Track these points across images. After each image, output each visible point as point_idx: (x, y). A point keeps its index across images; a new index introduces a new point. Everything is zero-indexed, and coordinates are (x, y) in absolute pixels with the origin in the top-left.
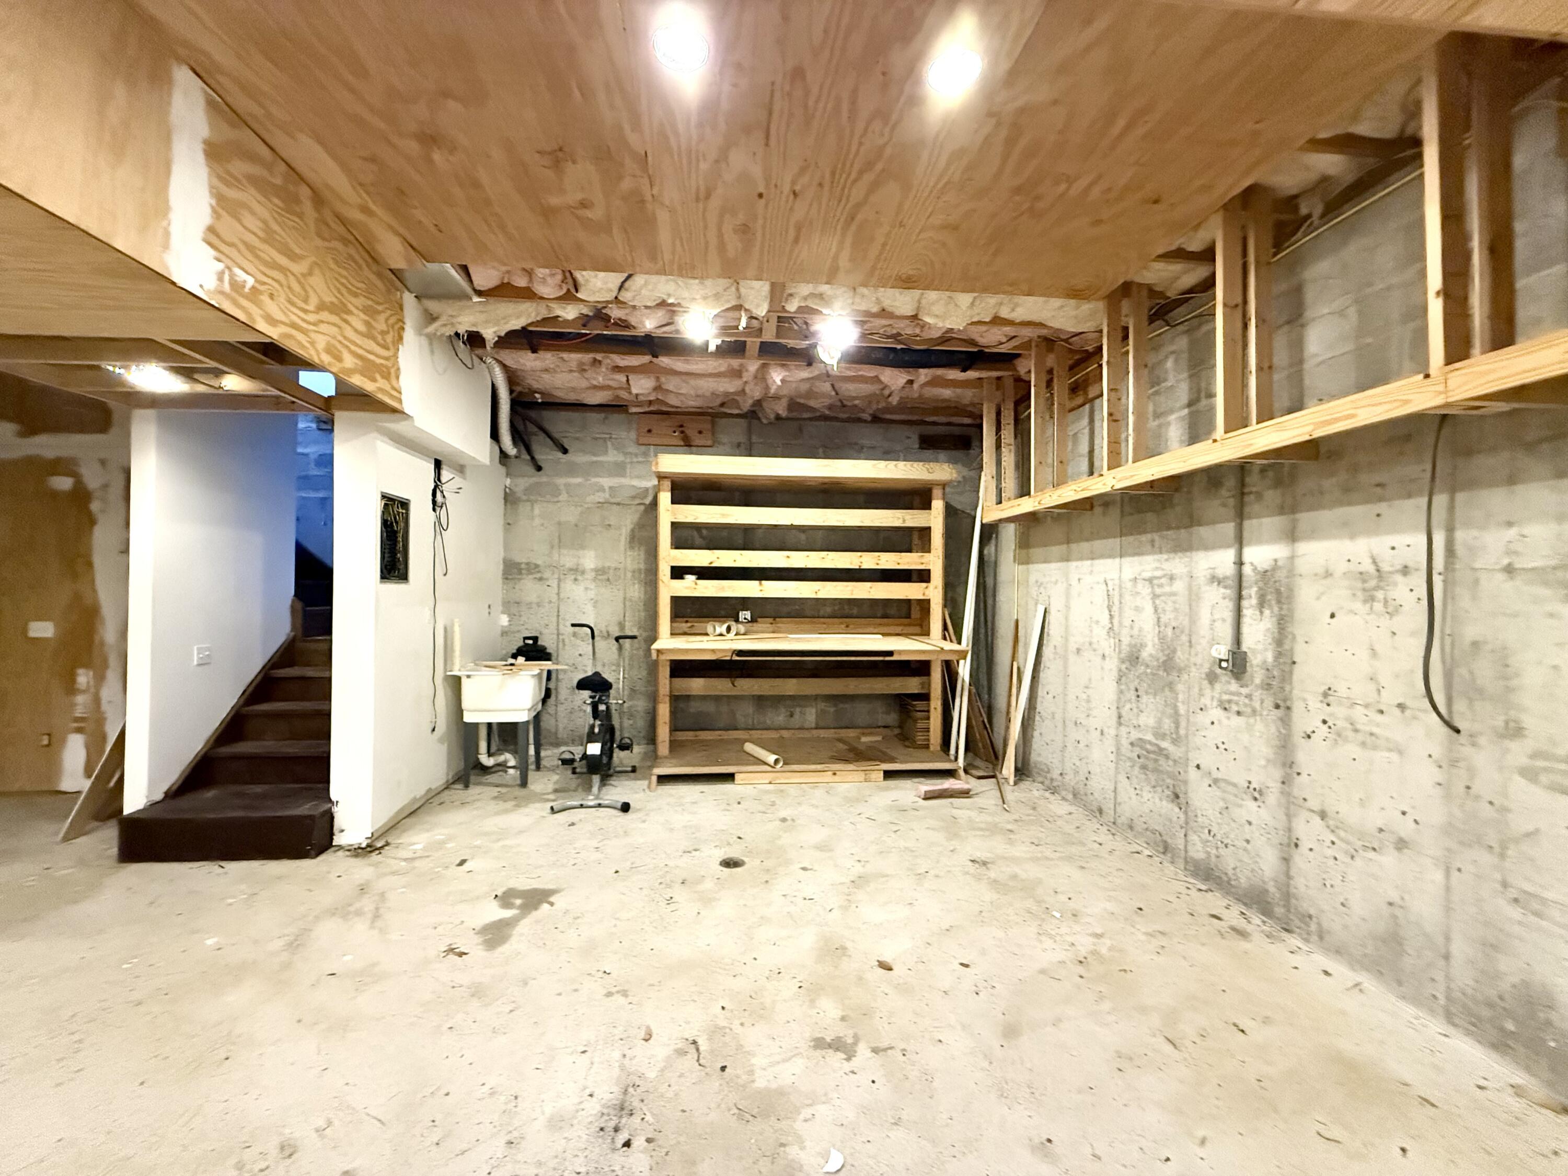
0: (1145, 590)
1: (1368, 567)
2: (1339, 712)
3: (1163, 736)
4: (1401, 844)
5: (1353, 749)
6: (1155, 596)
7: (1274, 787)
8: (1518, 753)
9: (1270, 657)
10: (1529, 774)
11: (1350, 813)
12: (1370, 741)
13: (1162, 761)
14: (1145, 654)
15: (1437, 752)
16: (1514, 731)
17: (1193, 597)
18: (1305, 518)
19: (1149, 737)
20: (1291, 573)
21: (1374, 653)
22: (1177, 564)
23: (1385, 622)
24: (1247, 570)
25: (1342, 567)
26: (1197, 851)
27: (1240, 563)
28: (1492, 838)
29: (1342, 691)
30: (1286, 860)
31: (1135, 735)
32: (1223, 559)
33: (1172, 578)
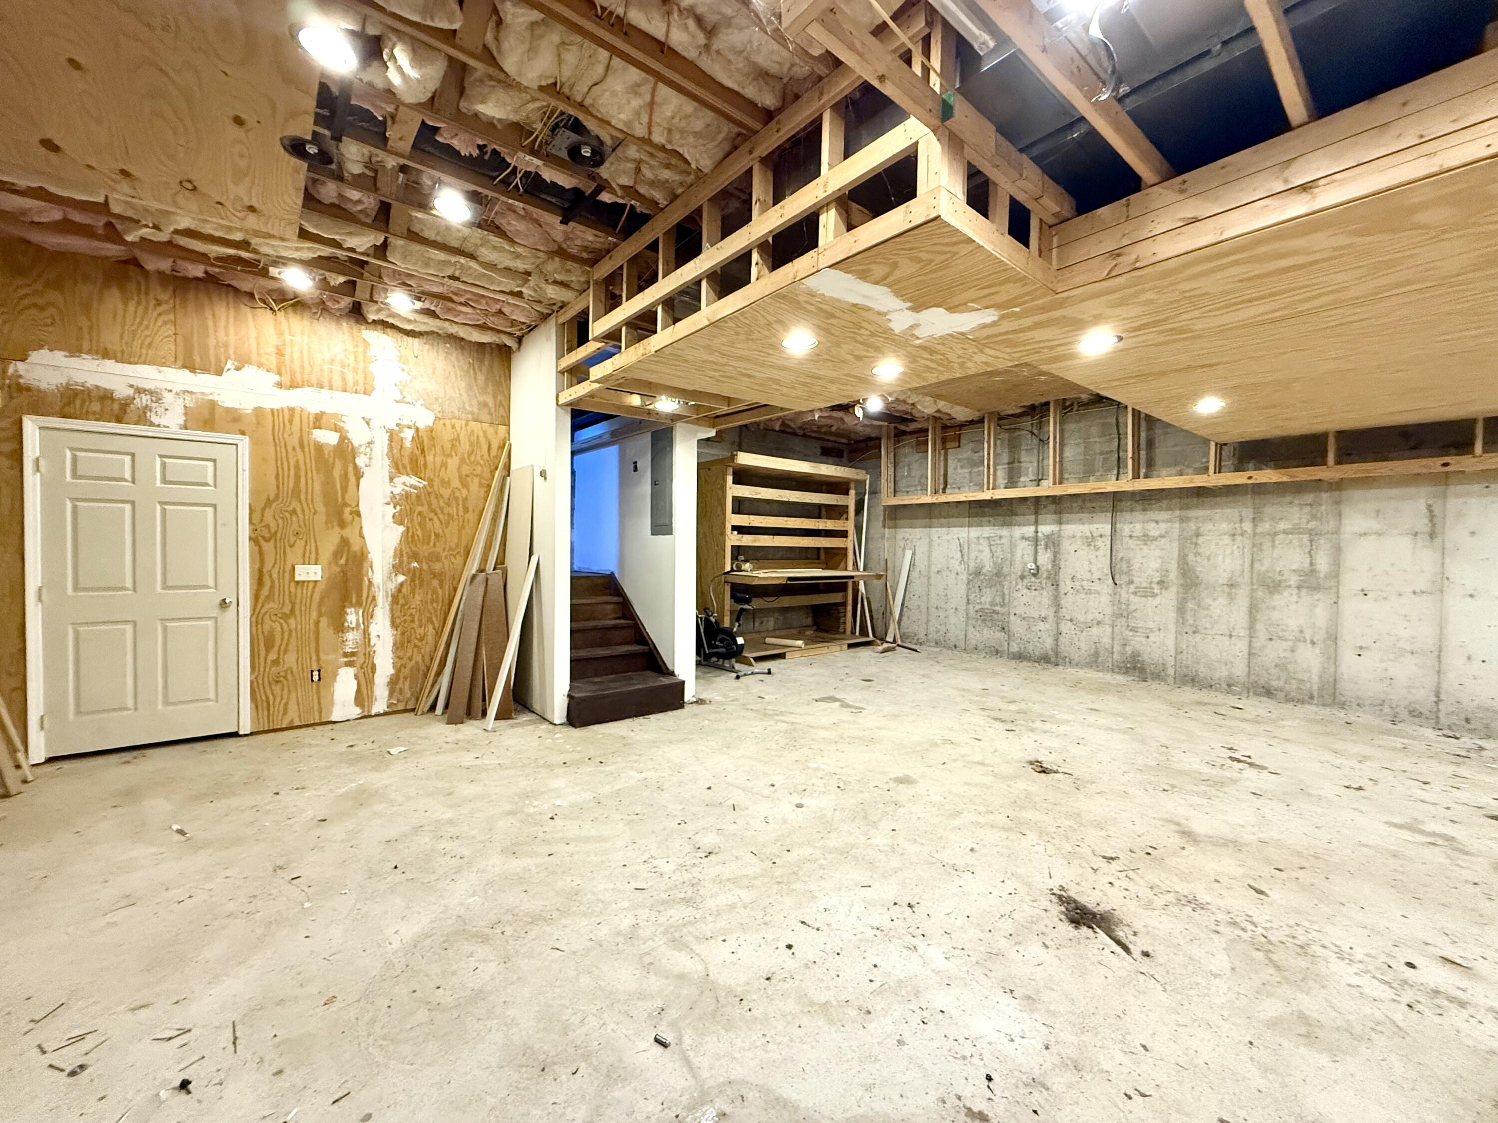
0: (986, 543)
1: (1089, 534)
2: (1077, 584)
3: (996, 605)
4: (1099, 623)
5: (1083, 596)
6: (990, 545)
7: (1051, 615)
8: (1132, 589)
9: (1050, 567)
10: (1135, 593)
11: (1081, 618)
12: (1089, 592)
13: (995, 616)
14: (984, 571)
15: (1110, 592)
16: (1131, 582)
17: (1012, 545)
18: (1065, 516)
19: (987, 606)
20: (1059, 536)
21: (1090, 563)
22: (1004, 531)
23: (1094, 553)
24: (1040, 534)
25: (1079, 534)
26: (1014, 648)
27: (1036, 532)
28: (1125, 614)
29: (1079, 577)
30: (1056, 640)
31: (978, 607)
32: (1029, 530)
33: (1001, 537)
